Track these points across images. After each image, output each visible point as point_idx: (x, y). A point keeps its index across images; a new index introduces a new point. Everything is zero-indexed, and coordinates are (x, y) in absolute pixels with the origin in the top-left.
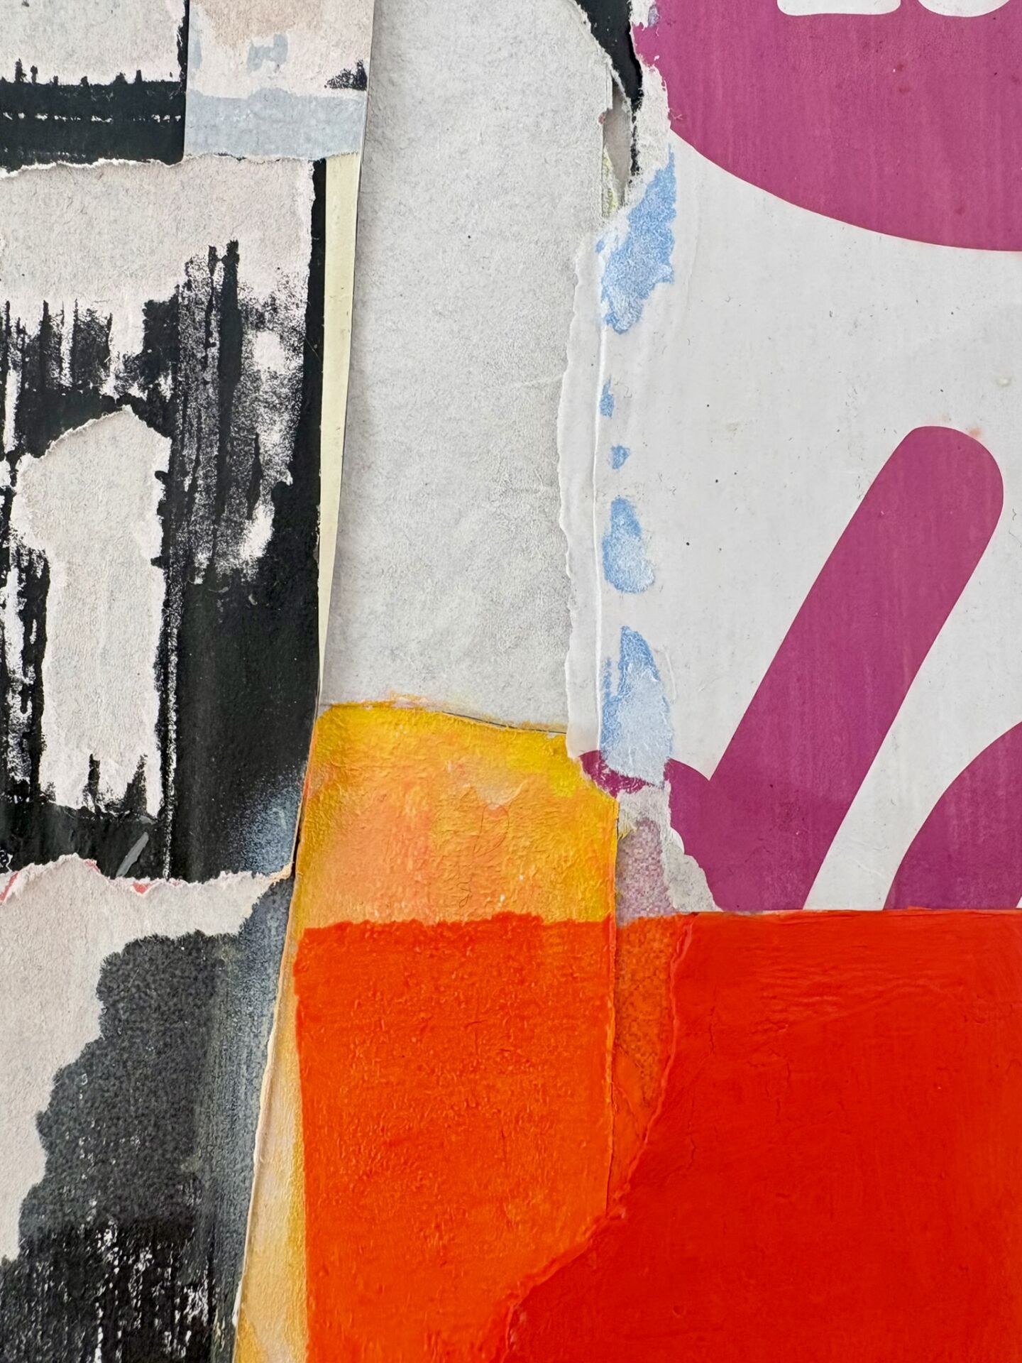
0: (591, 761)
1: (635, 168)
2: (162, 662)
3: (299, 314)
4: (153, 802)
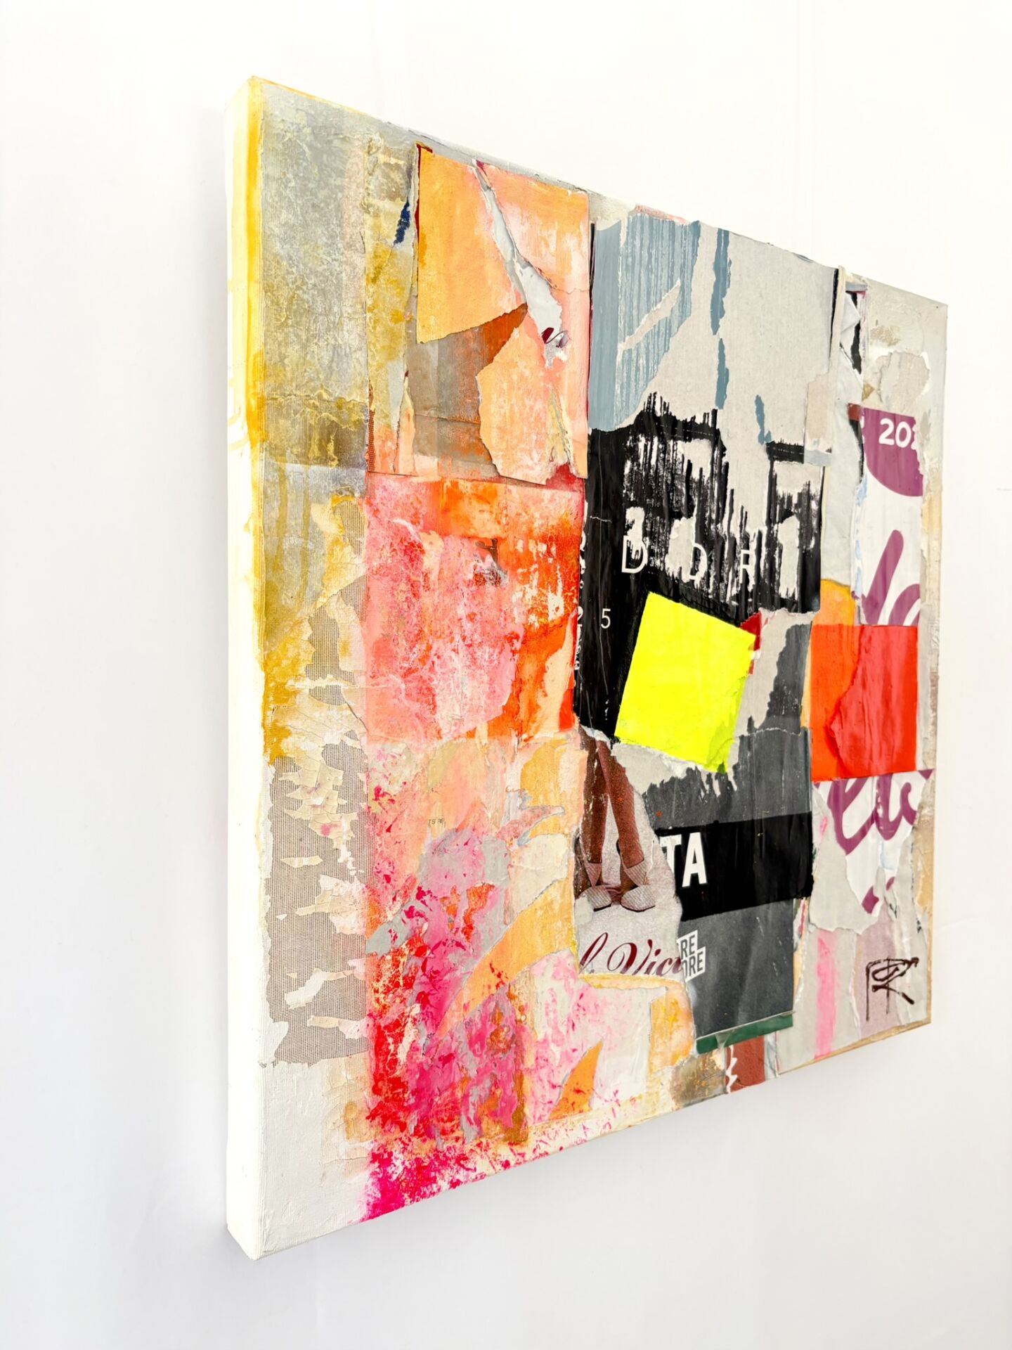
0: (853, 592)
1: (862, 475)
2: (798, 569)
3: (819, 497)
4: (796, 597)
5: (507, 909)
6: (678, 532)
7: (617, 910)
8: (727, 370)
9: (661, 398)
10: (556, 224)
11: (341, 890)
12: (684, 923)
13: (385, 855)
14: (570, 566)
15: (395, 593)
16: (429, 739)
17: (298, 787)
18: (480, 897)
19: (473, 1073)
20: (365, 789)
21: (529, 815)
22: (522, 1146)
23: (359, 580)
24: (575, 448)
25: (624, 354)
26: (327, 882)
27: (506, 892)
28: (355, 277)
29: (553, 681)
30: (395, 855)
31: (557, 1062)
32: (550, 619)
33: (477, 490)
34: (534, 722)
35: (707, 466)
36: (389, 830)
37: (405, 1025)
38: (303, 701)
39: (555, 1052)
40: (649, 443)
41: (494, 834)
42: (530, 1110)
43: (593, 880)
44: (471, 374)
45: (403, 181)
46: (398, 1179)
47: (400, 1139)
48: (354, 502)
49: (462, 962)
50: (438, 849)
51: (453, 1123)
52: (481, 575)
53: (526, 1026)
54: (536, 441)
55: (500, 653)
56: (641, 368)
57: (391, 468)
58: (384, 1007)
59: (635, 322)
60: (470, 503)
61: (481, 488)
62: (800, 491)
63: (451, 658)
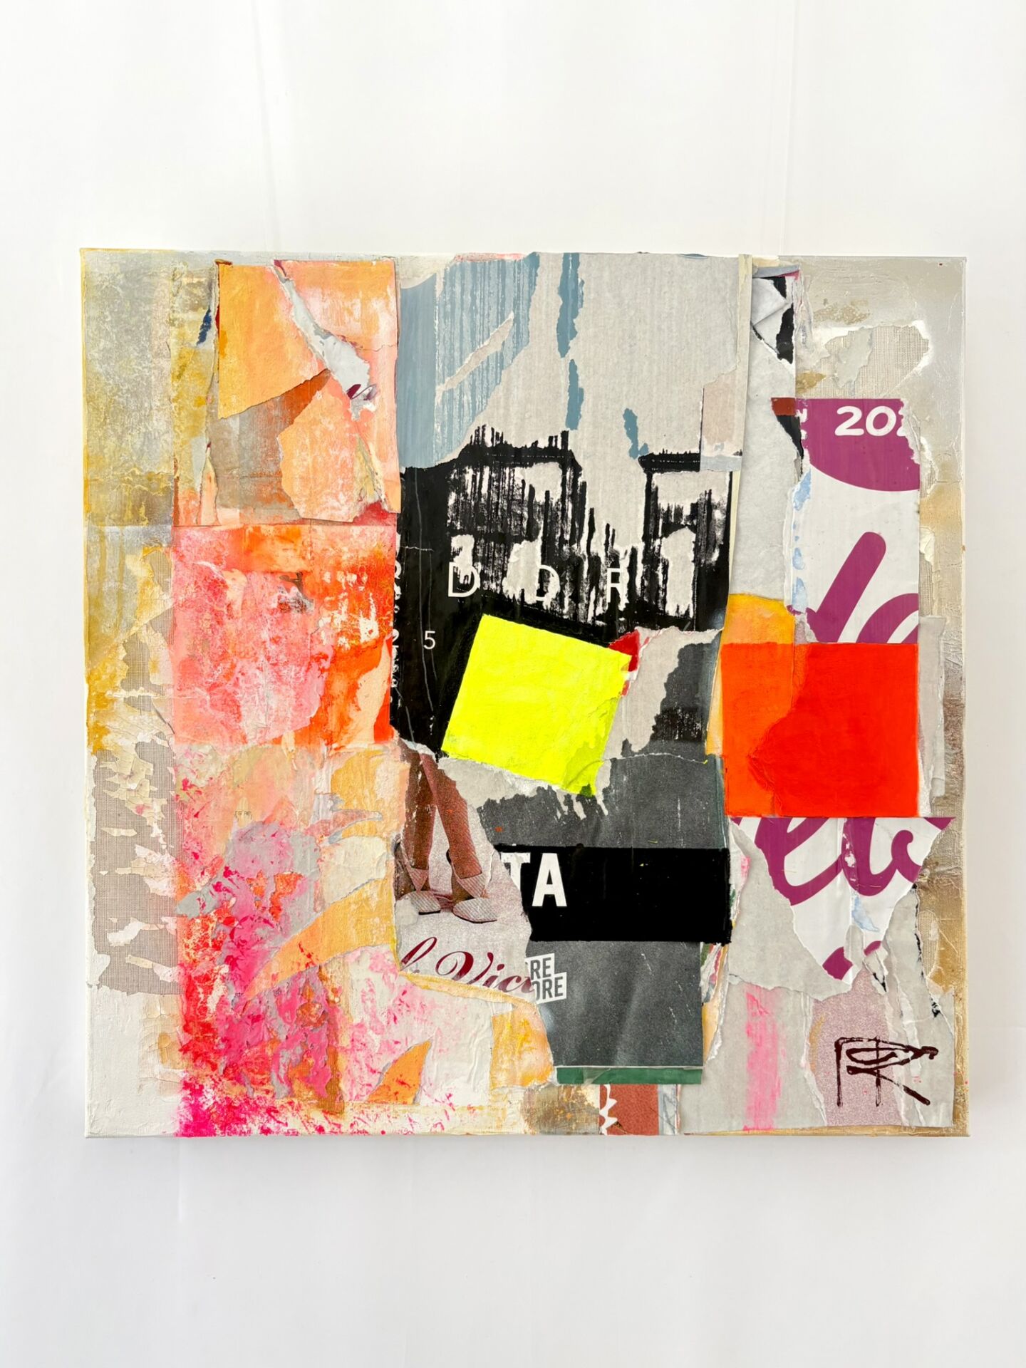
0: (789, 608)
1: (802, 473)
2: (693, 584)
3: (725, 506)
4: (691, 615)
5: (319, 899)
6: (518, 556)
7: (447, 917)
8: (582, 390)
9: (493, 429)
10: (361, 293)
11: (154, 859)
12: (535, 943)
13: (193, 836)
14: (384, 593)
15: (200, 621)
16: (234, 742)
17: (115, 773)
18: (288, 884)
19: (283, 1037)
20: (174, 781)
21: (342, 817)
22: (338, 1117)
23: (167, 612)
24: (387, 487)
25: (444, 394)
26: (141, 851)
27: (316, 883)
28: (162, 378)
29: (366, 697)
30: (203, 837)
31: (377, 1049)
32: (362, 641)
33: (280, 532)
34: (346, 733)
35: (556, 488)
36: (196, 816)
37: (214, 980)
38: (120, 707)
39: (374, 1040)
40: (479, 474)
41: (302, 830)
42: (346, 1086)
43: (417, 885)
44: (271, 436)
45: (205, 294)
46: (208, 1110)
47: (211, 1076)
48: (162, 551)
49: (270, 937)
50: (244, 837)
51: (264, 1077)
52: (286, 604)
53: (339, 1008)
54: (343, 485)
55: (307, 671)
56: (466, 405)
57: (194, 521)
58: (194, 961)
59: (457, 363)
60: (273, 544)
61: (284, 530)
62: (695, 502)
63: (255, 674)
